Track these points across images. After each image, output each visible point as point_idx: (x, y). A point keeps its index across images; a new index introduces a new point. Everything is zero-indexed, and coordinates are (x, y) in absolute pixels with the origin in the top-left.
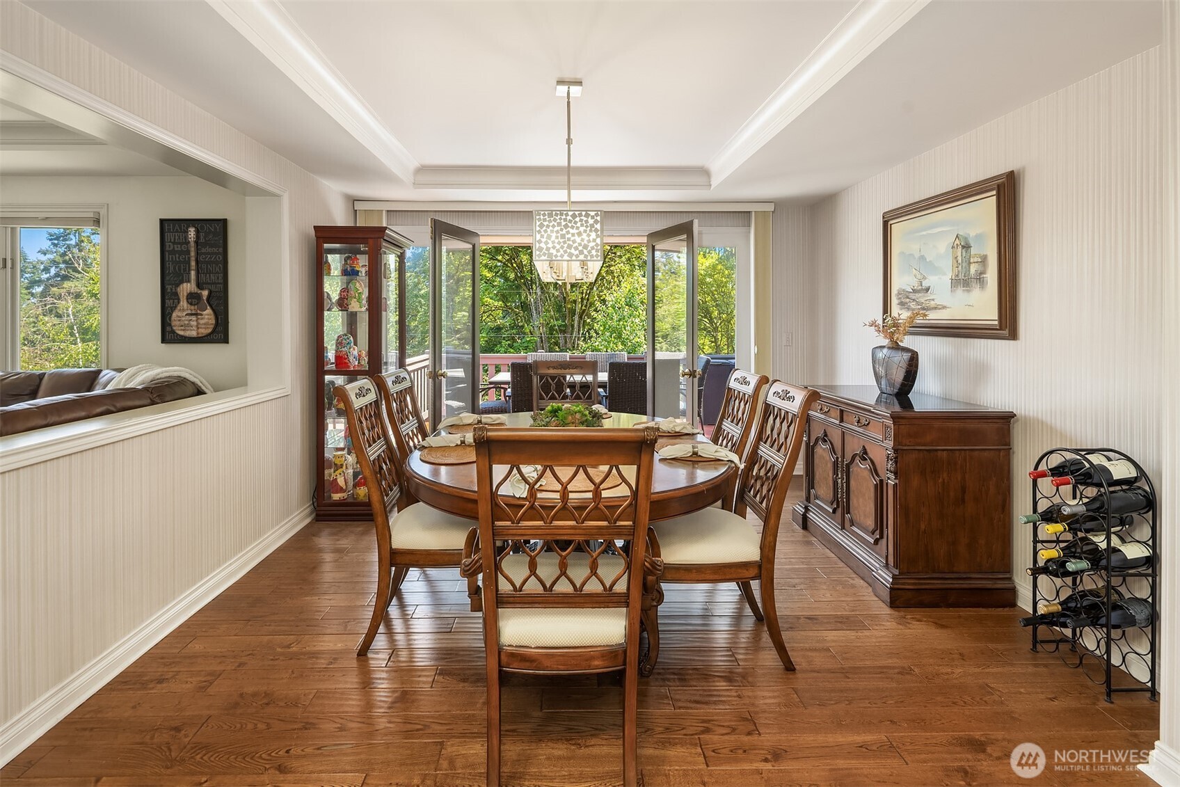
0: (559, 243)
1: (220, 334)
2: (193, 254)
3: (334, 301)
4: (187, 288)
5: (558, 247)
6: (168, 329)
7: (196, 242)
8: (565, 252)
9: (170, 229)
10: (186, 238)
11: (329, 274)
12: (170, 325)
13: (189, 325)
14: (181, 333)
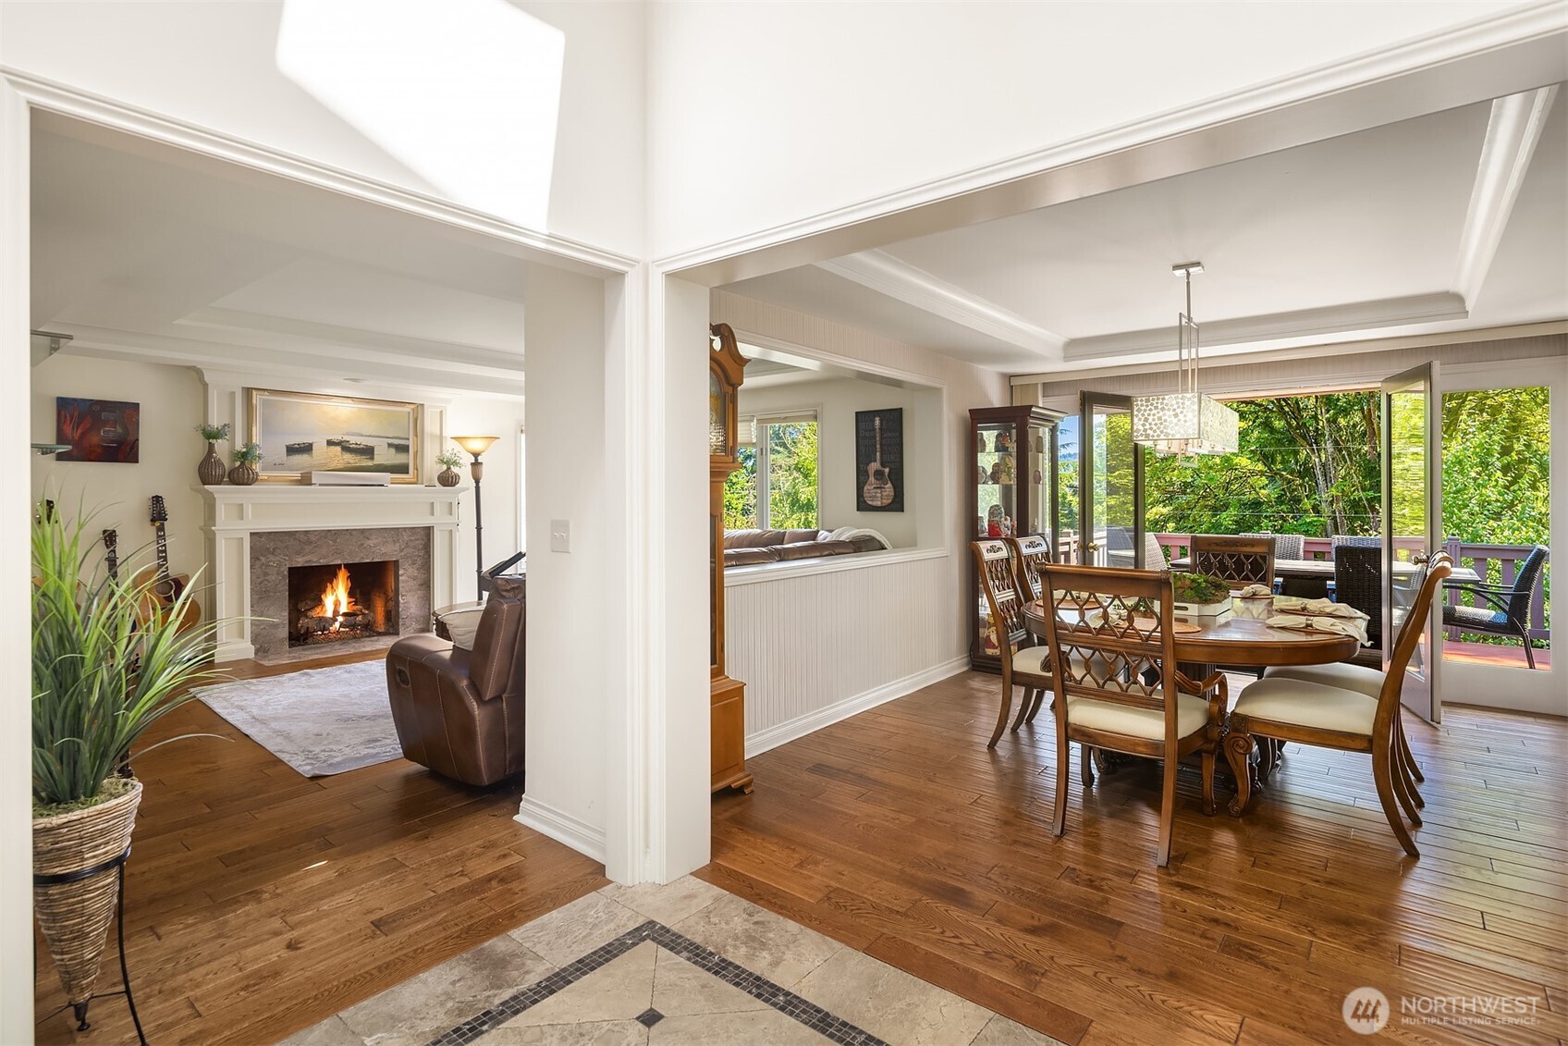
0: (1156, 425)
1: (897, 505)
2: (878, 439)
3: (989, 474)
4: (874, 466)
5: (1155, 428)
6: (861, 499)
7: (880, 429)
8: (1162, 432)
9: (863, 418)
10: (874, 425)
11: (983, 450)
12: (863, 496)
13: (875, 497)
14: (870, 503)
